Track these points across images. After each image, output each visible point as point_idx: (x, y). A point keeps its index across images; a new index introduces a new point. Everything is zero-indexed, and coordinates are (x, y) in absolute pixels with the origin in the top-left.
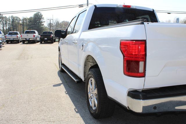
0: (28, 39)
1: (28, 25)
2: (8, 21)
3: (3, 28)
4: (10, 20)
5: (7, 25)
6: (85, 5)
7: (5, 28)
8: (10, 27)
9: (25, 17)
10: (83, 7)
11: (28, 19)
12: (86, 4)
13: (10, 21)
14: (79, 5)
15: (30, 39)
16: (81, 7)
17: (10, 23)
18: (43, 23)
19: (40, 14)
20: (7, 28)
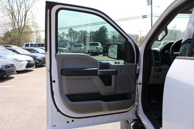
0: (91, 51)
1: (95, 37)
2: (78, 34)
3: (74, 40)
4: (79, 33)
5: (77, 38)
6: (148, 16)
7: (75, 41)
8: (79, 39)
9: (92, 31)
10: (146, 17)
11: (95, 32)
12: (151, 14)
13: (79, 35)
14: (143, 16)
15: (94, 51)
16: (145, 18)
17: (79, 37)
18: (107, 36)
19: (105, 28)
20: (77, 41)
